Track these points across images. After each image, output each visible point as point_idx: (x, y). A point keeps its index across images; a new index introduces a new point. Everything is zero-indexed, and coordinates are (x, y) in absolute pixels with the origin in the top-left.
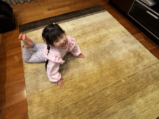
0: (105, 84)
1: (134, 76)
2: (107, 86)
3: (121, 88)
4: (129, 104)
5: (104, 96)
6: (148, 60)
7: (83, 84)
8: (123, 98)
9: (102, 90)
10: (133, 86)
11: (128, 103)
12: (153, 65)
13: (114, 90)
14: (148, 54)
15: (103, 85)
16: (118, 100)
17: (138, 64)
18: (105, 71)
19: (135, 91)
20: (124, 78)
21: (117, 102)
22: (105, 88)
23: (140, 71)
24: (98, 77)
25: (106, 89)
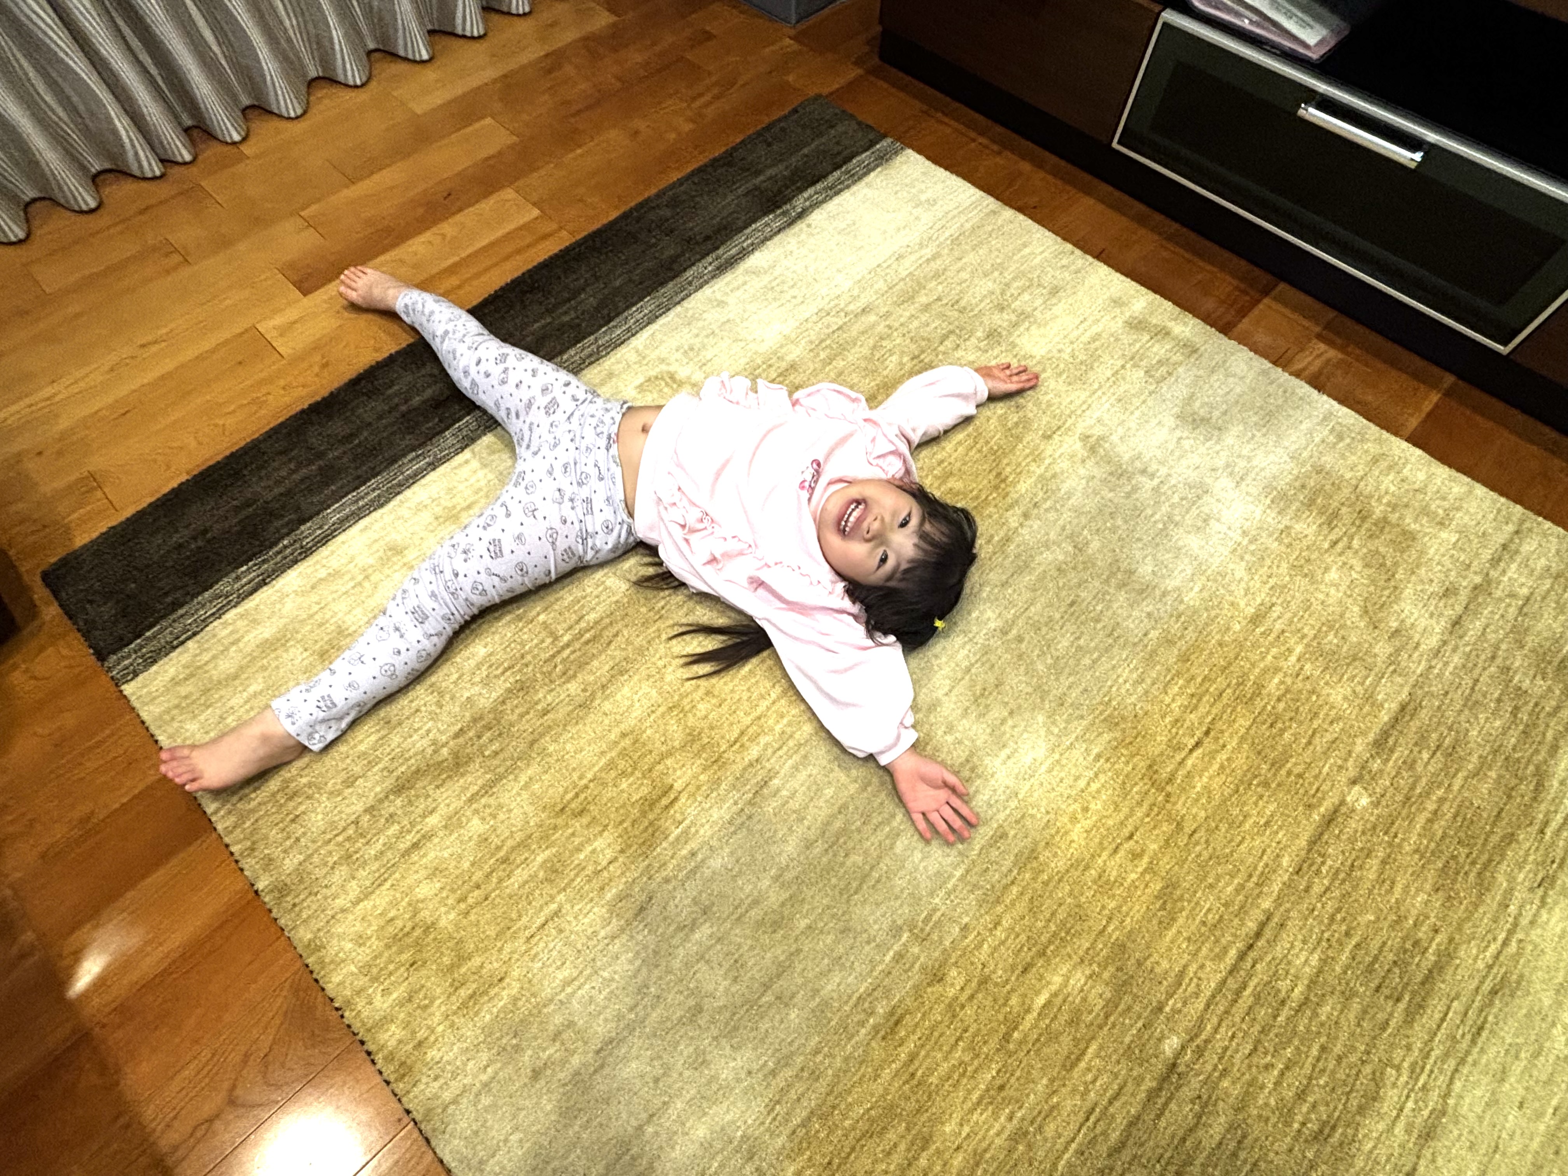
0: (1237, 891)
1: (1415, 725)
2: (1266, 904)
3: (1372, 875)
4: (1494, 992)
5: (1285, 1013)
6: (1444, 535)
7: (1067, 979)
8: (1431, 956)
9: (1242, 956)
10: (1448, 811)
11: (1487, 986)
12: (1495, 561)
13: (1332, 919)
14: (1421, 476)
15: (1226, 905)
16: (1405, 987)
17: (1398, 599)
18: (1182, 762)
19: (1481, 852)
20: (1352, 772)
21: (1409, 1019)
22: (1258, 935)
23: (1437, 653)
24: (1154, 846)
25: (1268, 933)
